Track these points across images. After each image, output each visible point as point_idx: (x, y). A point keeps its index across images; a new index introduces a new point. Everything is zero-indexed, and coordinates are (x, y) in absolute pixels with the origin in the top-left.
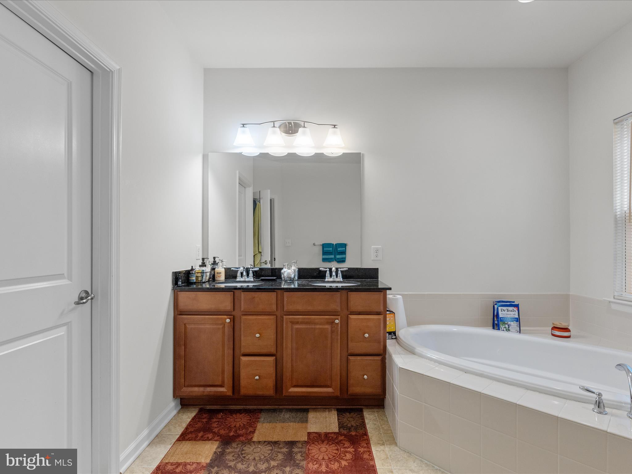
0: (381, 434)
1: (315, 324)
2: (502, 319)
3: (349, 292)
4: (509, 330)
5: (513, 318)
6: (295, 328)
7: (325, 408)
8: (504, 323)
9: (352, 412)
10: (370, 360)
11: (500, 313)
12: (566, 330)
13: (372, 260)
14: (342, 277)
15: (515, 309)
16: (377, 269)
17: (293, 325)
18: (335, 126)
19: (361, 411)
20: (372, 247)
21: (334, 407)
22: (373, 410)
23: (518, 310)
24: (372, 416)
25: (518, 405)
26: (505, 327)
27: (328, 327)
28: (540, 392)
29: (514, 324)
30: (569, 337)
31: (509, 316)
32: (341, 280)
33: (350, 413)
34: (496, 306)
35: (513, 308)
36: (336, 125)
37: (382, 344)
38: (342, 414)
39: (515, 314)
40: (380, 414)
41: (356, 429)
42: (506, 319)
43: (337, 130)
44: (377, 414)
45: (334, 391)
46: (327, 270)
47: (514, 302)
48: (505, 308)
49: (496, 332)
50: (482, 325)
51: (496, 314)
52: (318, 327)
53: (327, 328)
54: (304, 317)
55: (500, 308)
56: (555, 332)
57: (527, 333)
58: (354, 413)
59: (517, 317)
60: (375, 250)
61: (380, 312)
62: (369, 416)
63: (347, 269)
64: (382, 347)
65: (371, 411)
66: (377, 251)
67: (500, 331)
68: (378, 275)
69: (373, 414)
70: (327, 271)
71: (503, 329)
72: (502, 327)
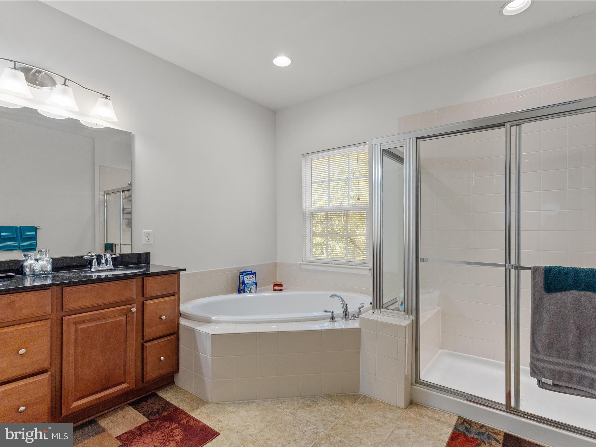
0: (189, 402)
1: (106, 318)
2: (246, 285)
3: (145, 277)
4: (251, 292)
5: (253, 283)
6: (80, 328)
7: (114, 410)
8: (248, 288)
9: (148, 400)
10: (167, 340)
11: (245, 280)
12: (281, 285)
13: (143, 245)
14: (113, 265)
15: (254, 276)
16: (149, 253)
17: (76, 325)
18: (106, 97)
19: (155, 394)
20: (143, 231)
21: (124, 404)
22: (165, 389)
23: (256, 277)
24: (169, 394)
25: (302, 331)
26: (249, 290)
27: (122, 318)
28: (304, 321)
29: (253, 287)
30: (282, 290)
31: (250, 282)
32: (112, 267)
33: (146, 401)
34: (241, 276)
35: (253, 275)
36: (108, 96)
37: (176, 322)
38: (138, 406)
39: (254, 280)
40: (175, 389)
41: (164, 409)
42: (249, 284)
43: (110, 102)
44: (172, 390)
45: (129, 385)
46: (94, 257)
47: (251, 271)
48: (248, 276)
49: (242, 295)
50: (232, 292)
51: (241, 281)
52: (110, 320)
53: (121, 320)
54: (93, 313)
55: (245, 277)
56: (276, 288)
57: (262, 291)
58: (151, 399)
59: (255, 282)
60: (146, 235)
61: (174, 293)
62: (167, 395)
63: (119, 255)
64: (176, 326)
65: (165, 391)
66: (148, 235)
67: (246, 293)
68: (150, 259)
69: (169, 392)
70: (93, 259)
71: (247, 292)
72: (247, 290)
